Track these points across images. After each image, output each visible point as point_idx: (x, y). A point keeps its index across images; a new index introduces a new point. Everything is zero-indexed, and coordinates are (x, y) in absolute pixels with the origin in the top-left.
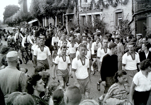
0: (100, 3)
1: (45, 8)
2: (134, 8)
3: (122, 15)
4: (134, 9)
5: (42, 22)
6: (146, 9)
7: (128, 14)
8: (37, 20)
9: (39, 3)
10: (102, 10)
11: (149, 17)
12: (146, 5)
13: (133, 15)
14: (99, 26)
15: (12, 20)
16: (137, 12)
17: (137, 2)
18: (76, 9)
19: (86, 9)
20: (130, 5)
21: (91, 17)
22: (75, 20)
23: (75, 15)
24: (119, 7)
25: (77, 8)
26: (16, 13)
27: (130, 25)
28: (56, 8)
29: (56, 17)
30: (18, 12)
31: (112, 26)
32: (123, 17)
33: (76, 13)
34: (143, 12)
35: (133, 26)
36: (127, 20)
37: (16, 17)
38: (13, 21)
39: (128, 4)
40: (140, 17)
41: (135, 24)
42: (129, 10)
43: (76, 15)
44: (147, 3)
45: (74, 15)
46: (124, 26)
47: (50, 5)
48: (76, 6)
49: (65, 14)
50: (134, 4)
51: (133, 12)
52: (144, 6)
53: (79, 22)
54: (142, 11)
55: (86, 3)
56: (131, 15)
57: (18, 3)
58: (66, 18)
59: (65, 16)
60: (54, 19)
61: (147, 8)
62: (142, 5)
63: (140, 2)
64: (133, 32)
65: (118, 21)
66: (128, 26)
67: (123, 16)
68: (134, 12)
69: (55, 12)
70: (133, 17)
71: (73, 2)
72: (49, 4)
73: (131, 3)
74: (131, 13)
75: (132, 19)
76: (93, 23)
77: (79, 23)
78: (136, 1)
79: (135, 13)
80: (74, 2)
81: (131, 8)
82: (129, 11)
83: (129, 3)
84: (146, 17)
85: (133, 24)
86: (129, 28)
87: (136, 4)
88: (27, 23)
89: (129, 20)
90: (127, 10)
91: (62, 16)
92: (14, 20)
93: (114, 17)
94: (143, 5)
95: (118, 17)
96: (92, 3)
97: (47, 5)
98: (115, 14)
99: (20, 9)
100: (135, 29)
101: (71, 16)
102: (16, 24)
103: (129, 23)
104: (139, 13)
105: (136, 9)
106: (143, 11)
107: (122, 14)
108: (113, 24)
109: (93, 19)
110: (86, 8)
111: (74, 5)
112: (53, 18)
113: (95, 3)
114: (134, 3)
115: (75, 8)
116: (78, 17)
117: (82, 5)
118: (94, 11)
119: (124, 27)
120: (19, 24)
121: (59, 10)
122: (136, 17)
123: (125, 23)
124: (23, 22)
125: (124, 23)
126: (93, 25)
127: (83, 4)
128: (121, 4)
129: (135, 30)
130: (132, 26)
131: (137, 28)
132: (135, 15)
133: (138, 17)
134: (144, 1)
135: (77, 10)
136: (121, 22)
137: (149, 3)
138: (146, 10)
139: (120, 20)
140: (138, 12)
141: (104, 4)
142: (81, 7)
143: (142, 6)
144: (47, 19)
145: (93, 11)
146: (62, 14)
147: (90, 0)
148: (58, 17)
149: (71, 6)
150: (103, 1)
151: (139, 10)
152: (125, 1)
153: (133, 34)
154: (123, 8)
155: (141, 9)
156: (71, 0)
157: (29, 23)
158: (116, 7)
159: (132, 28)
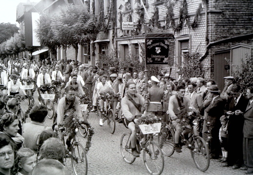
0: (154, 23)
1: (60, 30)
2: (210, 33)
3: (190, 45)
4: (210, 36)
5: (55, 53)
6: (229, 35)
7: (201, 43)
8: (47, 50)
9: (51, 22)
11: (234, 50)
12: (230, 29)
13: (208, 46)
15: (5, 49)
16: (214, 41)
17: (215, 24)
18: (113, 33)
19: (130, 33)
20: (202, 27)
21: (137, 47)
22: (111, 50)
23: (111, 42)
24: (185, 31)
25: (115, 31)
26: (12, 37)
27: (202, 62)
28: (79, 31)
29: (79, 46)
30: (16, 35)
32: (191, 48)
33: (113, 40)
34: (224, 41)
35: (207, 63)
36: (198, 54)
37: (12, 43)
38: (7, 50)
39: (199, 26)
40: (219, 48)
41: (210, 60)
42: (200, 36)
43: (113, 43)
44: (232, 27)
45: (109, 42)
46: (192, 64)
47: (69, 26)
48: (114, 29)
49: (95, 42)
50: (210, 27)
51: (207, 40)
52: (226, 31)
53: (117, 55)
54: (223, 39)
55: (131, 23)
56: (205, 45)
57: (17, 21)
58: (95, 48)
59: (94, 44)
60: (76, 48)
61: (232, 34)
62: (223, 29)
63: (220, 24)
64: (207, 73)
65: (182, 54)
66: (200, 63)
67: (191, 46)
68: (210, 40)
69: (78, 37)
70: (208, 48)
72: (68, 24)
73: (206, 25)
74: (204, 42)
75: (205, 51)
76: (140, 57)
77: (117, 57)
78: (213, 22)
79: (210, 43)
80: (109, 22)
81: (204, 34)
82: (202, 38)
83: (201, 26)
84: (228, 49)
85: (207, 60)
86: (201, 68)
87: (213, 27)
88: (30, 54)
89: (200, 53)
90: (198, 36)
91: (90, 43)
92: (8, 48)
93: (175, 49)
94: (225, 28)
95: (183, 48)
96: (139, 23)
97: (64, 25)
98: (177, 42)
99: (19, 31)
100: (210, 69)
101: (104, 45)
102: (11, 55)
103: (201, 57)
104: (217, 43)
105: (213, 36)
106: (225, 39)
107: (190, 43)
109: (140, 50)
110: (130, 31)
111: (110, 26)
112: (74, 47)
113: (146, 23)
114: (210, 24)
115: (111, 32)
116: (115, 46)
117: (123, 26)
118: (143, 36)
119: (192, 66)
120: (16, 55)
121: (85, 34)
122: (212, 49)
123: (194, 58)
124: (24, 53)
125: (192, 58)
126: (141, 60)
128: (189, 26)
129: (210, 71)
130: (205, 64)
131: (213, 68)
132: (212, 45)
133: (216, 48)
134: (226, 23)
135: (115, 34)
136: (188, 56)
137: (235, 26)
138: (230, 38)
139: (185, 53)
140: (216, 40)
141: (160, 25)
142: (121, 29)
143: (224, 30)
144: (65, 48)
145: (141, 36)
146: (88, 40)
147: (136, 18)
148: (82, 45)
149: (105, 27)
150: (159, 20)
151: (218, 38)
152: (194, 22)
153: (207, 77)
154: (191, 33)
155: (222, 35)
156: (105, 18)
157: (34, 54)
158: (179, 31)
159: (206, 66)
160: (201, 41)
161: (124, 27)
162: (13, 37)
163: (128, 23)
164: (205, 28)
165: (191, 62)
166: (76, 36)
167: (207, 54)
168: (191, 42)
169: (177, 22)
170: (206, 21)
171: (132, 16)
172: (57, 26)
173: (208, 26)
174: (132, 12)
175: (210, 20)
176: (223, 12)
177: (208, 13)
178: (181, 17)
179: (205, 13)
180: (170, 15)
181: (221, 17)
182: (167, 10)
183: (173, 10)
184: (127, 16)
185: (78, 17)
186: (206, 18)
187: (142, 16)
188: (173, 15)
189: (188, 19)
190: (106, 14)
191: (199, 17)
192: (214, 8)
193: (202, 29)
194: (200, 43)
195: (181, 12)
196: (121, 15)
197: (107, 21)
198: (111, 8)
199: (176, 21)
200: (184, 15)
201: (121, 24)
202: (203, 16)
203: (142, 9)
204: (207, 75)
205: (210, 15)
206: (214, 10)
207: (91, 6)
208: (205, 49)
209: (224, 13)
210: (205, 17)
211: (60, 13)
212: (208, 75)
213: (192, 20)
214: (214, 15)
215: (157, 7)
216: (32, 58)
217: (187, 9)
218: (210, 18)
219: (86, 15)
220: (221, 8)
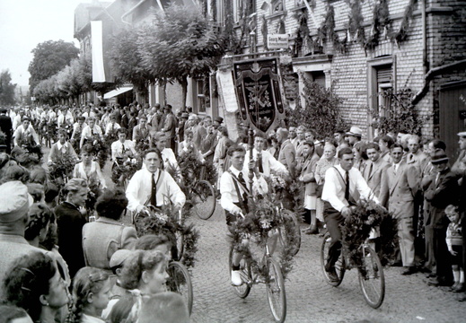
0: (325, 35)
1: (154, 51)
2: (431, 52)
3: (394, 74)
4: (431, 56)
5: (145, 94)
7: (414, 71)
8: (131, 88)
9: (137, 37)
10: (331, 58)
13: (427, 75)
14: (321, 107)
15: (55, 89)
16: (439, 65)
17: (440, 34)
20: (417, 41)
24: (385, 49)
26: (67, 66)
27: (418, 106)
28: (189, 52)
29: (189, 80)
30: (75, 62)
31: (362, 108)
32: (396, 80)
35: (426, 107)
36: (410, 90)
37: (68, 77)
38: (59, 89)
39: (411, 38)
40: (448, 79)
41: (432, 101)
42: (413, 58)
46: (399, 109)
47: (170, 44)
50: (431, 39)
51: (426, 64)
52: (461, 47)
54: (456, 62)
55: (283, 36)
56: (422, 73)
57: (75, 37)
60: (184, 84)
62: (456, 42)
63: (451, 34)
64: (427, 126)
65: (380, 90)
66: (412, 108)
67: (396, 76)
68: (431, 64)
69: (187, 65)
70: (428, 80)
71: (241, 33)
72: (168, 40)
73: (423, 36)
74: (420, 68)
75: (423, 85)
76: (301, 97)
78: (437, 31)
79: (432, 69)
80: (243, 34)
81: (420, 53)
82: (415, 61)
83: (415, 37)
85: (427, 101)
86: (415, 116)
87: (436, 39)
88: (100, 97)
89: (413, 89)
90: (409, 58)
91: (208, 75)
92: (60, 87)
93: (367, 81)
94: (460, 42)
95: (380, 80)
96: (299, 35)
97: (162, 43)
98: (370, 69)
99: (79, 55)
100: (432, 118)
102: (66, 99)
103: (414, 97)
104: (444, 69)
105: (437, 56)
106: (459, 62)
107: (394, 70)
108: (364, 101)
109: (301, 85)
111: (245, 44)
112: (180, 82)
113: (311, 34)
114: (431, 35)
117: (268, 42)
118: (307, 59)
119: (399, 112)
120: (76, 99)
121: (200, 58)
122: (436, 81)
123: (402, 99)
124: (89, 94)
125: (399, 98)
126: (303, 103)
127: (271, 40)
128: (392, 39)
129: (431, 121)
130: (423, 109)
131: (438, 116)
132: (434, 73)
133: (443, 79)
134: (460, 32)
136: (390, 96)
139: (384, 89)
140: (443, 64)
141: (337, 37)
142: (266, 47)
143: (456, 45)
144: (162, 83)
145: (302, 60)
146: (206, 70)
147: (292, 26)
148: (194, 78)
149: (236, 44)
150: (335, 29)
151: (446, 60)
152: (402, 31)
153: (427, 134)
154: (395, 52)
155: (453, 55)
156: (236, 29)
157: (108, 95)
158: (374, 48)
159: (425, 113)
160: (413, 65)
161: (270, 44)
162: (69, 65)
163: (277, 36)
164: (423, 41)
165: (396, 105)
166: (183, 63)
167: (426, 90)
168: (396, 68)
169: (370, 32)
170: (423, 28)
171: (285, 23)
172: (147, 45)
173: (427, 38)
174: (285, 15)
175: (431, 27)
176: (454, 11)
177: (427, 14)
178: (377, 23)
179: (421, 14)
180: (356, 18)
181: (451, 20)
182: (350, 9)
183: (360, 9)
184: (275, 22)
185: (186, 26)
186: (423, 24)
187: (304, 22)
188: (362, 19)
189: (389, 25)
190: (236, 19)
191: (410, 21)
192: (439, 4)
193: (417, 44)
194: (412, 70)
195: (377, 12)
196: (265, 22)
197: (239, 32)
198: (246, 10)
199: (366, 30)
200: (383, 19)
201: (265, 38)
202: (418, 20)
203: (304, 10)
204: (426, 129)
205: (430, 17)
206: (438, 7)
207: (209, 7)
208: (422, 81)
209: (458, 12)
210: (420, 22)
211: (154, 21)
212: (428, 129)
213: (397, 26)
214: (438, 18)
215: (331, 4)
216: (104, 103)
217: (387, 8)
218: (430, 22)
219: (201, 23)
220: (451, 4)
